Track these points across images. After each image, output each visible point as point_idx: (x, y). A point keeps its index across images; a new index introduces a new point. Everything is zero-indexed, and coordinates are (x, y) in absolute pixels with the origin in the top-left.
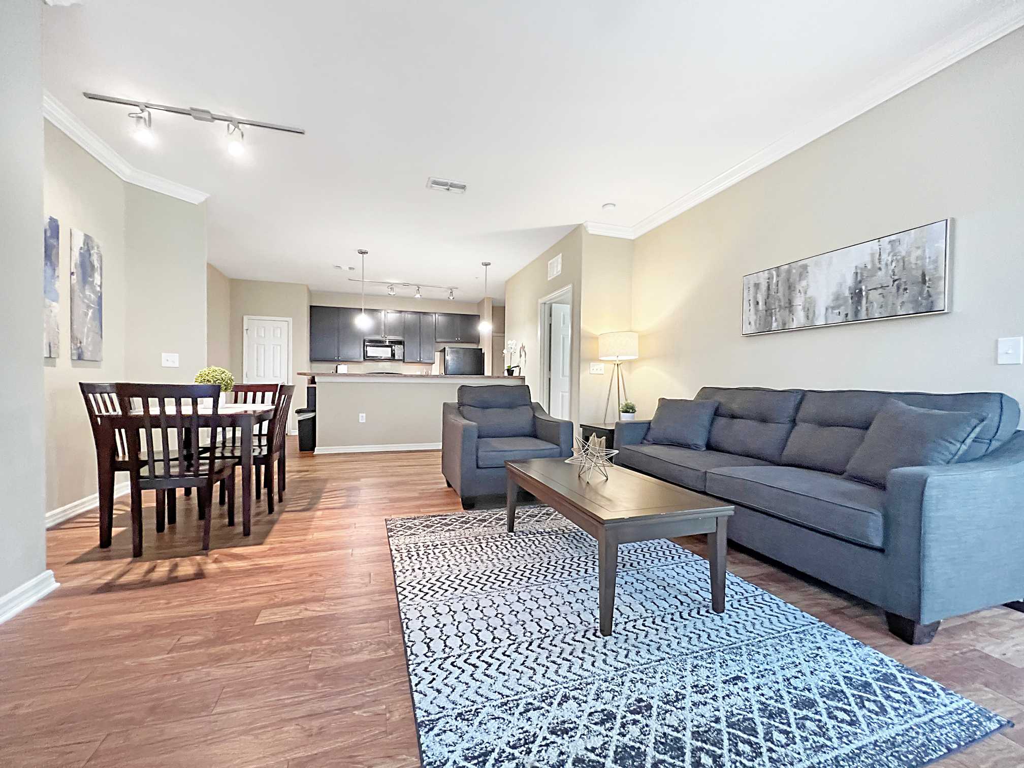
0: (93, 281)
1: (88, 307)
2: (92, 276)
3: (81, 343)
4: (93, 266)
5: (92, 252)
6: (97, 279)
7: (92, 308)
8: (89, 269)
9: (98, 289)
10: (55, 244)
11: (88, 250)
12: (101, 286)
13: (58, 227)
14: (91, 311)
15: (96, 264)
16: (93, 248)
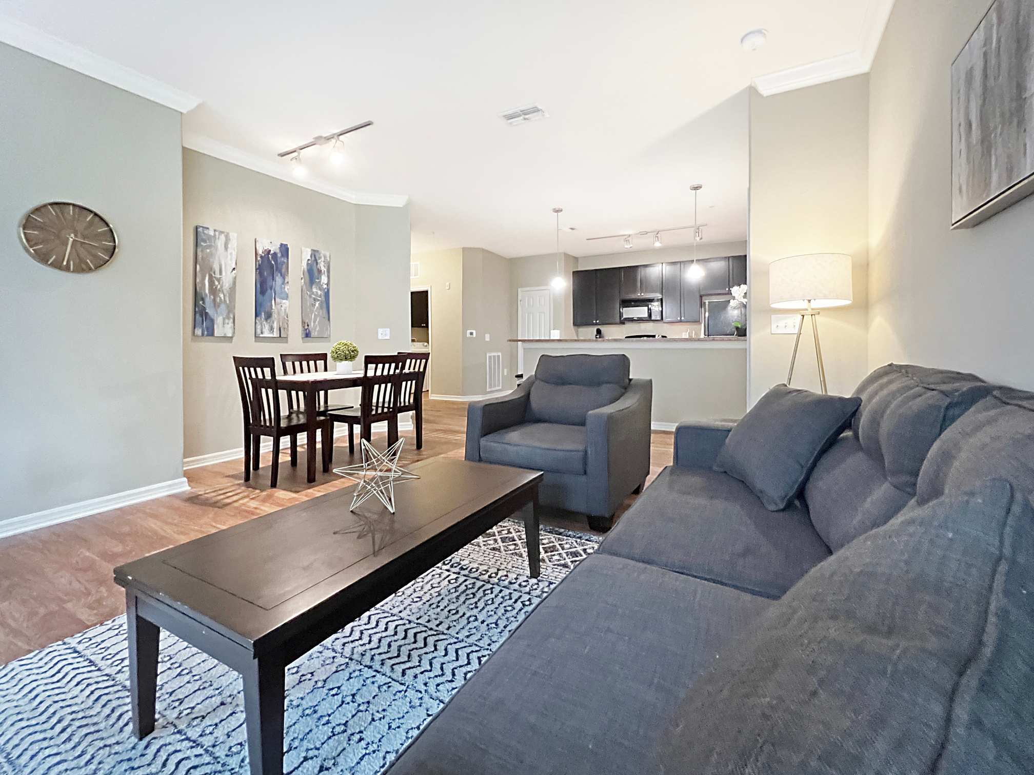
0: (320, 282)
1: (315, 300)
2: (319, 278)
3: (308, 326)
4: (320, 271)
5: (319, 261)
6: (324, 279)
7: (318, 300)
8: (316, 274)
9: (325, 286)
10: (285, 261)
11: (316, 260)
12: (328, 284)
13: (287, 249)
14: (317, 304)
15: (323, 269)
16: (320, 258)
